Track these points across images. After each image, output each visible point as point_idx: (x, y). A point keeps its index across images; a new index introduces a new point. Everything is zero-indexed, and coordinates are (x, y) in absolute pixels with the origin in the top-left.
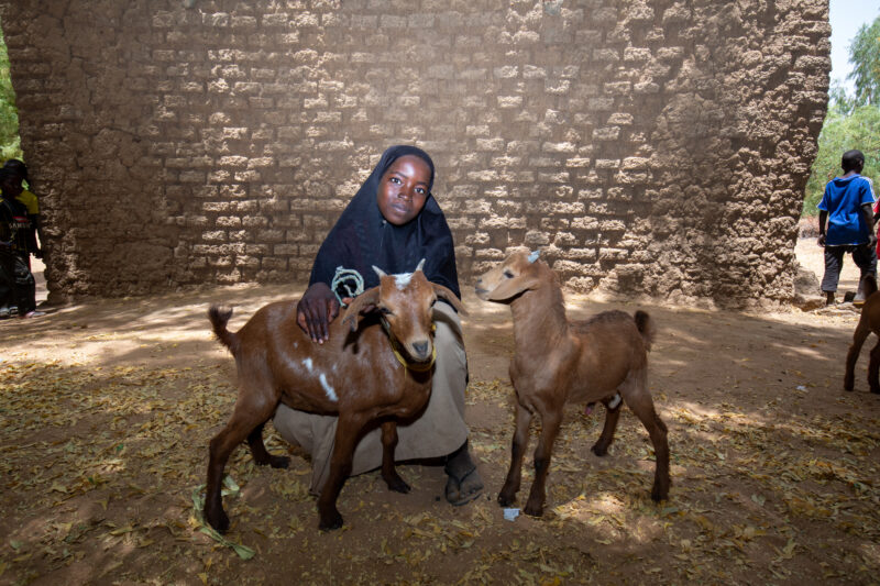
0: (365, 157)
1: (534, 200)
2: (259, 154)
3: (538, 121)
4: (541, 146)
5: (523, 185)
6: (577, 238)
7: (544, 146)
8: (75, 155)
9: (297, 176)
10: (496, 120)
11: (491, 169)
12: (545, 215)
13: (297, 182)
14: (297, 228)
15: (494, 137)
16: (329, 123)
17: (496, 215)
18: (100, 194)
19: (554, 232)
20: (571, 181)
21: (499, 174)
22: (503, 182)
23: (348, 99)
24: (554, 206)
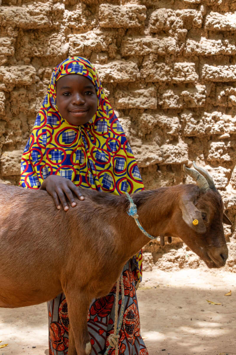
1: (198, 113)
4: (204, 19)
5: (176, 87)
7: (209, 19)
12: (215, 137)
17: (139, 142)
21: (140, 67)
22: (148, 82)
24: (229, 121)
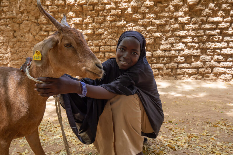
0: (131, 28)
1: (204, 43)
2: (86, 29)
3: (205, 9)
4: (207, 19)
5: (198, 37)
6: (224, 58)
7: (208, 19)
8: (13, 32)
9: (102, 37)
10: (187, 9)
11: (185, 30)
12: (209, 49)
13: (103, 39)
14: (102, 58)
15: (186, 16)
16: (116, 15)
17: (187, 50)
18: (23, 47)
19: (213, 55)
20: (220, 34)
21: (188, 32)
22: (190, 36)
23: (124, 4)
24: (213, 45)
